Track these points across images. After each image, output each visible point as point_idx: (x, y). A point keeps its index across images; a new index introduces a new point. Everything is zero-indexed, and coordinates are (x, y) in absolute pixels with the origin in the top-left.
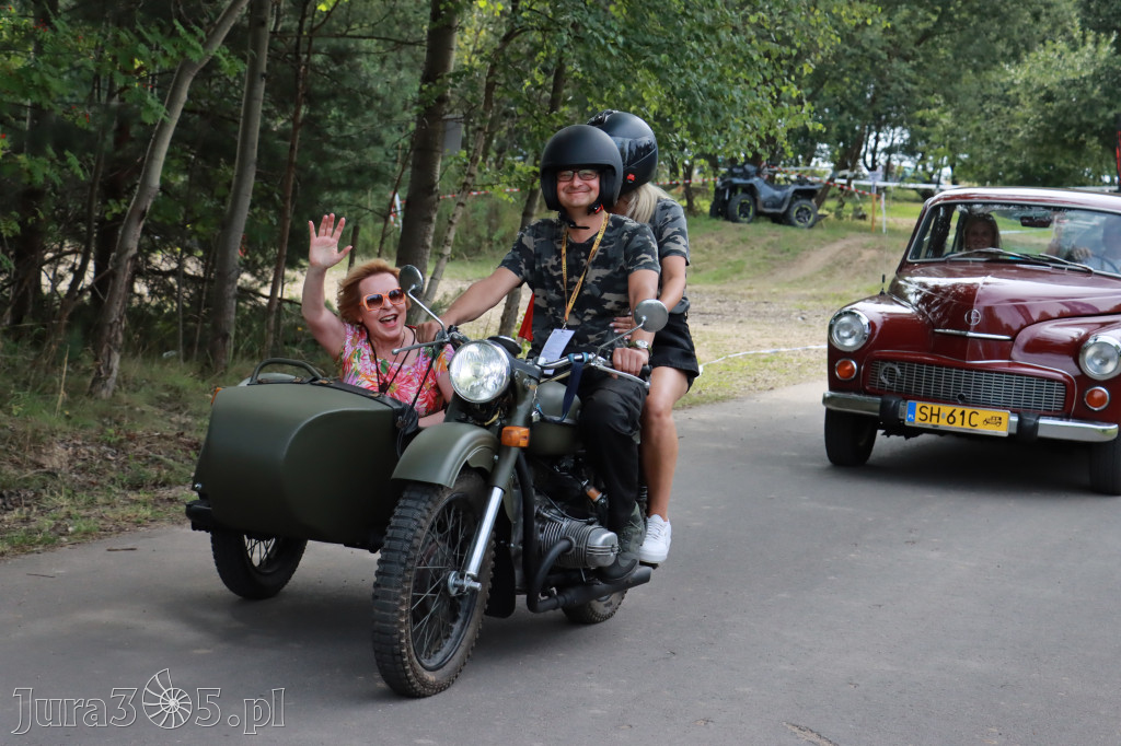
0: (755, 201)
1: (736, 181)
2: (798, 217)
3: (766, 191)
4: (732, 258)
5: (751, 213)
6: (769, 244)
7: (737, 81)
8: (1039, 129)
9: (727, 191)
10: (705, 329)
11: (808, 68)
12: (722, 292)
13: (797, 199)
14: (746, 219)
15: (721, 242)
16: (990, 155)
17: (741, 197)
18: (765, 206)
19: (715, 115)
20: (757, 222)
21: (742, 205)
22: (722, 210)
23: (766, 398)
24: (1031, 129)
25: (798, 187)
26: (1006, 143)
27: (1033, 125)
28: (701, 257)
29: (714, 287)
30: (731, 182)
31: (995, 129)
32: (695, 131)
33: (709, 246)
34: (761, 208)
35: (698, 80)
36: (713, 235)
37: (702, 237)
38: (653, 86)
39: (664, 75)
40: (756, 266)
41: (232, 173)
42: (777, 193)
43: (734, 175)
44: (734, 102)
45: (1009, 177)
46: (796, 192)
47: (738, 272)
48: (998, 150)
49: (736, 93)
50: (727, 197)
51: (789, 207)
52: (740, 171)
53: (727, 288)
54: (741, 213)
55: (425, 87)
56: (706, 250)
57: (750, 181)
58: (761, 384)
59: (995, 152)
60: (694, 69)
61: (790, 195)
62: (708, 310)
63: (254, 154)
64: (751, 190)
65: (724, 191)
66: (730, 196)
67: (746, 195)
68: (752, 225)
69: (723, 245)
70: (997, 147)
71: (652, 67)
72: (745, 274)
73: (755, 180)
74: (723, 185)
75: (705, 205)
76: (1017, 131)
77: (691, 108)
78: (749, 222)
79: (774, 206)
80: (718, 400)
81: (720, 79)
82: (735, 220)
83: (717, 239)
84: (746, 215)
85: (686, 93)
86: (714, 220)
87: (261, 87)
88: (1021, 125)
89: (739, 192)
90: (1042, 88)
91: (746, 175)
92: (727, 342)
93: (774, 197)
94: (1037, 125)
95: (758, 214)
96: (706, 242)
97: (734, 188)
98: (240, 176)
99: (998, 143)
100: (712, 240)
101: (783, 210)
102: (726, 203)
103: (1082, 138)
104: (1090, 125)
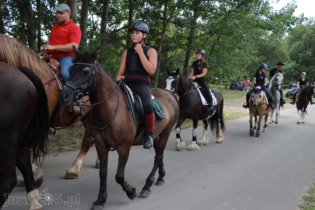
0: (237, 87)
1: (234, 83)
3: (239, 85)
4: (233, 96)
6: (239, 94)
7: (234, 68)
10: (228, 107)
11: (246, 66)
12: (231, 101)
17: (234, 86)
18: (238, 87)
19: (231, 74)
21: (235, 87)
22: (231, 88)
23: (239, 119)
28: (228, 96)
29: (230, 100)
32: (228, 76)
33: (229, 94)
34: (237, 88)
35: (228, 68)
38: (221, 69)
39: (223, 67)
40: (237, 97)
41: (154, 82)
42: (240, 86)
43: (233, 83)
44: (234, 71)
47: (234, 98)
49: (234, 70)
53: (232, 101)
55: (184, 68)
58: (238, 117)
60: (228, 66)
61: (242, 86)
62: (229, 104)
63: (157, 79)
64: (236, 85)
68: (236, 91)
71: (221, 66)
72: (235, 99)
73: (237, 83)
75: (228, 87)
77: (227, 72)
79: (240, 88)
80: (231, 119)
81: (232, 68)
82: (233, 90)
84: (235, 89)
85: (226, 70)
86: (230, 90)
87: (159, 69)
90: (284, 69)
91: (235, 82)
92: (232, 110)
95: (237, 89)
97: (233, 85)
98: (155, 83)
100: (230, 93)
101: (241, 88)
102: (232, 87)
103: (290, 77)
104: (292, 75)
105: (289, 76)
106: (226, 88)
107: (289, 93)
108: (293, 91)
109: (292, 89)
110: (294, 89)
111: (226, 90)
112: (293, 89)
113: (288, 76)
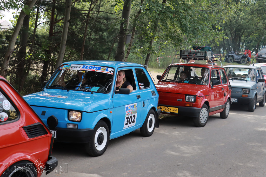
0: (233, 59)
2: (242, 62)
3: (236, 57)
5: (232, 61)
13: (242, 58)
14: (231, 62)
17: (230, 58)
18: (236, 60)
20: (233, 63)
21: (231, 59)
22: (226, 60)
25: (243, 56)
30: (228, 55)
34: (235, 60)
42: (238, 57)
43: (229, 53)
46: (242, 57)
51: (241, 60)
54: (230, 61)
57: (232, 55)
61: (241, 58)
63: (65, 42)
64: (233, 56)
67: (231, 57)
73: (234, 54)
75: (223, 59)
78: (232, 63)
79: (237, 60)
82: (229, 62)
84: (231, 61)
89: (230, 57)
91: (232, 53)
93: (237, 58)
97: (229, 56)
98: (61, 48)
101: (239, 61)
106: (221, 60)
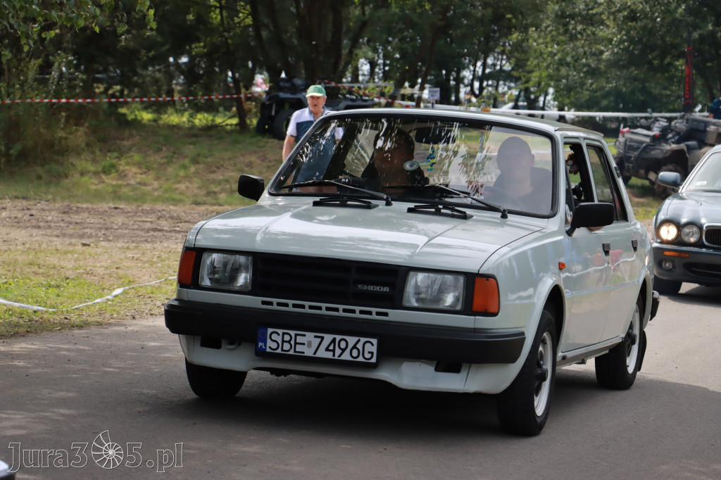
1: (282, 95)
8: (623, 50)
9: (274, 106)
15: (263, 161)
16: (577, 77)
24: (616, 50)
26: (593, 65)
27: (618, 46)
31: (581, 50)
33: (250, 165)
36: (255, 152)
37: (243, 155)
45: (604, 103)
48: (584, 73)
50: (273, 113)
52: (287, 85)
56: (246, 169)
59: (582, 75)
65: (270, 106)
66: (277, 112)
69: (264, 164)
70: (585, 70)
74: (269, 100)
76: (602, 53)
83: (258, 158)
86: (260, 138)
88: (605, 46)
94: (622, 46)
96: (247, 161)
99: (584, 65)
100: (253, 158)
102: (272, 119)
103: (667, 60)
104: (674, 46)
105: (656, 53)
107: (634, 154)
108: (654, 138)
109: (649, 128)
110: (665, 131)
111: (237, 142)
112: (656, 131)
113: (652, 50)
